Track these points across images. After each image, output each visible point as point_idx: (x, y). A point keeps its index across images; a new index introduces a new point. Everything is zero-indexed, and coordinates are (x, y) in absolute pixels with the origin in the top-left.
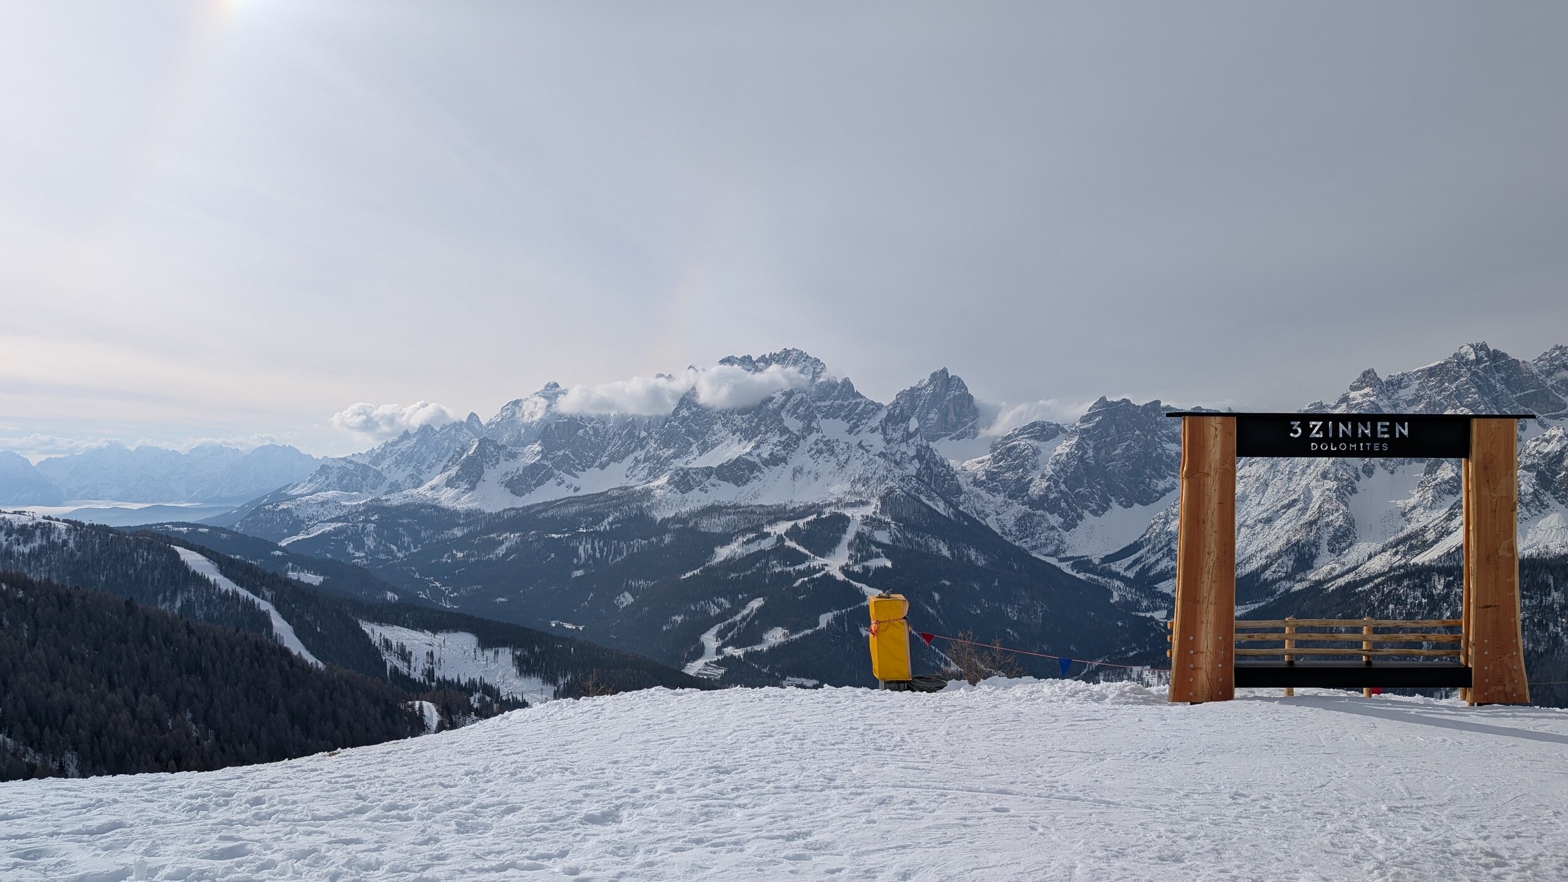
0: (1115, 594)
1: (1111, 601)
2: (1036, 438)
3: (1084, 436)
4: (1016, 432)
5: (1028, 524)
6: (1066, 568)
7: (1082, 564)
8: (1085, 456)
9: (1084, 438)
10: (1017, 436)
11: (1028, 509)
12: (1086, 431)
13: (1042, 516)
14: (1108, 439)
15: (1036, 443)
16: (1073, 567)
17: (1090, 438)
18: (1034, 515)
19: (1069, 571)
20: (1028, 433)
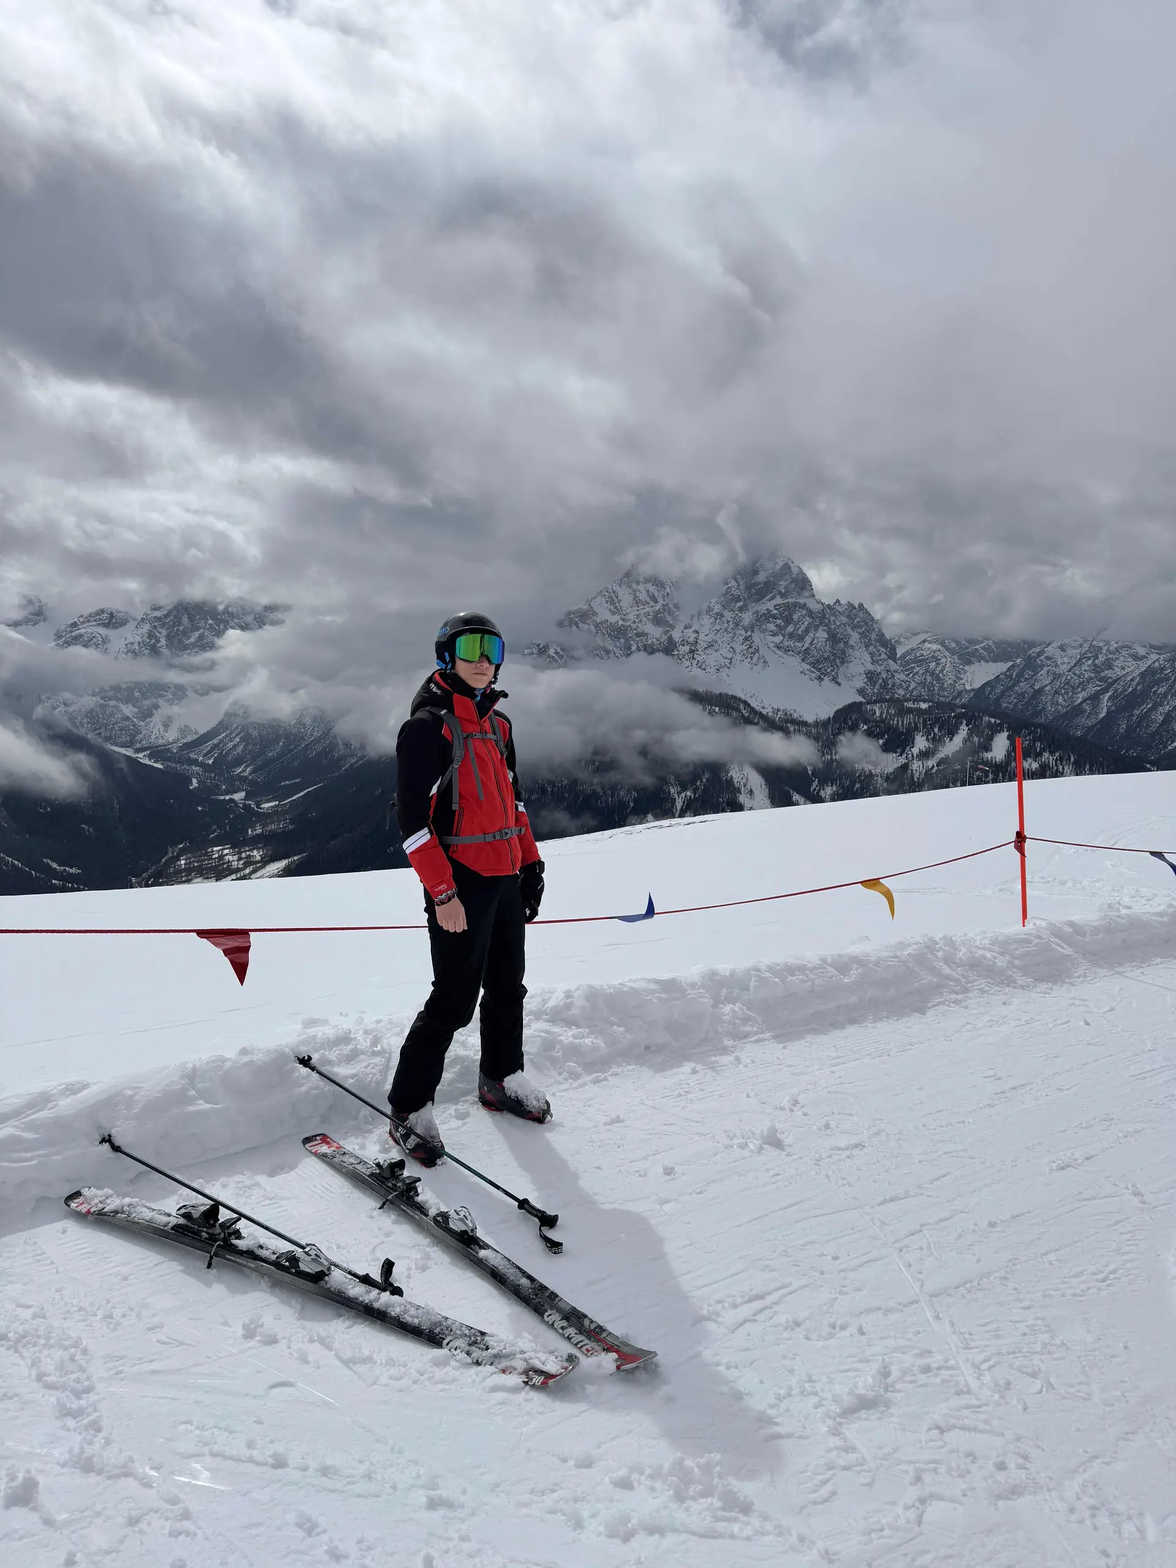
0: (194, 781)
1: (191, 788)
2: (106, 626)
3: (156, 624)
4: (81, 619)
5: (101, 716)
6: (143, 758)
7: (157, 753)
8: (158, 645)
9: (155, 627)
10: (83, 623)
11: (99, 700)
12: (157, 619)
13: (114, 706)
14: (181, 628)
15: (103, 631)
16: (150, 756)
17: (163, 626)
18: (107, 706)
19: (147, 761)
20: (95, 621)
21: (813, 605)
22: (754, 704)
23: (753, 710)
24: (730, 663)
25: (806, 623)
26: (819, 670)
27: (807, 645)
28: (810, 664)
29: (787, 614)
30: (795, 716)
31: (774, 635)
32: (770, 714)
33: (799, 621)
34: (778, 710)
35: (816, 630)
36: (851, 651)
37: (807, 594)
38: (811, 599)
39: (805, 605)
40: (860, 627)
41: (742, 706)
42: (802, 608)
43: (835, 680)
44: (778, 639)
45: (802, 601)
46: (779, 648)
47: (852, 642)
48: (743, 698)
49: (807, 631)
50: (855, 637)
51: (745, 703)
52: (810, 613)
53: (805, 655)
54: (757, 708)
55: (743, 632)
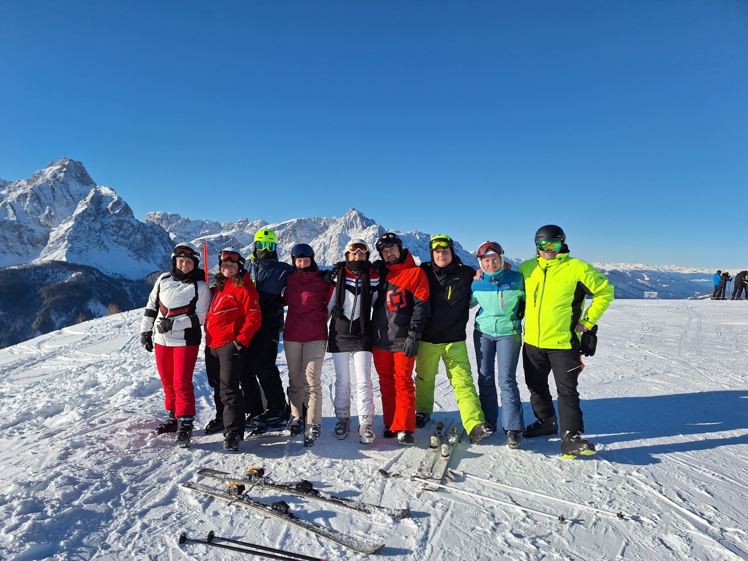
21: (133, 222)
22: (102, 271)
23: (101, 274)
24: (87, 249)
25: (130, 231)
26: (138, 254)
27: (131, 242)
28: (133, 251)
29: (120, 225)
30: (126, 277)
31: (113, 235)
32: (112, 276)
33: (126, 230)
34: (116, 274)
35: (136, 235)
36: (154, 246)
37: (130, 216)
38: (132, 219)
39: (129, 221)
40: (159, 235)
41: (95, 271)
42: (128, 223)
43: (146, 259)
44: (115, 238)
45: (127, 219)
46: (115, 242)
47: (155, 241)
48: (95, 267)
49: (131, 234)
50: (156, 239)
51: (97, 270)
52: (133, 226)
53: (130, 247)
54: (104, 273)
55: (95, 233)
